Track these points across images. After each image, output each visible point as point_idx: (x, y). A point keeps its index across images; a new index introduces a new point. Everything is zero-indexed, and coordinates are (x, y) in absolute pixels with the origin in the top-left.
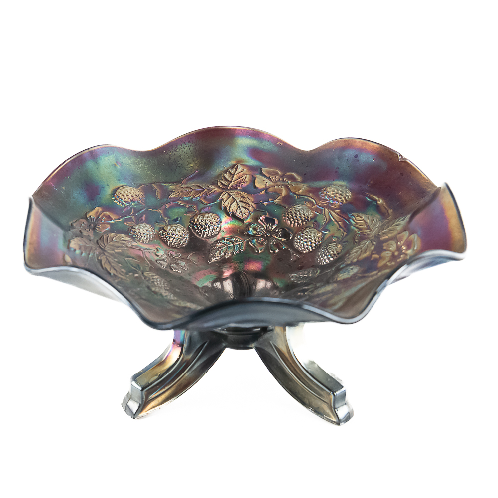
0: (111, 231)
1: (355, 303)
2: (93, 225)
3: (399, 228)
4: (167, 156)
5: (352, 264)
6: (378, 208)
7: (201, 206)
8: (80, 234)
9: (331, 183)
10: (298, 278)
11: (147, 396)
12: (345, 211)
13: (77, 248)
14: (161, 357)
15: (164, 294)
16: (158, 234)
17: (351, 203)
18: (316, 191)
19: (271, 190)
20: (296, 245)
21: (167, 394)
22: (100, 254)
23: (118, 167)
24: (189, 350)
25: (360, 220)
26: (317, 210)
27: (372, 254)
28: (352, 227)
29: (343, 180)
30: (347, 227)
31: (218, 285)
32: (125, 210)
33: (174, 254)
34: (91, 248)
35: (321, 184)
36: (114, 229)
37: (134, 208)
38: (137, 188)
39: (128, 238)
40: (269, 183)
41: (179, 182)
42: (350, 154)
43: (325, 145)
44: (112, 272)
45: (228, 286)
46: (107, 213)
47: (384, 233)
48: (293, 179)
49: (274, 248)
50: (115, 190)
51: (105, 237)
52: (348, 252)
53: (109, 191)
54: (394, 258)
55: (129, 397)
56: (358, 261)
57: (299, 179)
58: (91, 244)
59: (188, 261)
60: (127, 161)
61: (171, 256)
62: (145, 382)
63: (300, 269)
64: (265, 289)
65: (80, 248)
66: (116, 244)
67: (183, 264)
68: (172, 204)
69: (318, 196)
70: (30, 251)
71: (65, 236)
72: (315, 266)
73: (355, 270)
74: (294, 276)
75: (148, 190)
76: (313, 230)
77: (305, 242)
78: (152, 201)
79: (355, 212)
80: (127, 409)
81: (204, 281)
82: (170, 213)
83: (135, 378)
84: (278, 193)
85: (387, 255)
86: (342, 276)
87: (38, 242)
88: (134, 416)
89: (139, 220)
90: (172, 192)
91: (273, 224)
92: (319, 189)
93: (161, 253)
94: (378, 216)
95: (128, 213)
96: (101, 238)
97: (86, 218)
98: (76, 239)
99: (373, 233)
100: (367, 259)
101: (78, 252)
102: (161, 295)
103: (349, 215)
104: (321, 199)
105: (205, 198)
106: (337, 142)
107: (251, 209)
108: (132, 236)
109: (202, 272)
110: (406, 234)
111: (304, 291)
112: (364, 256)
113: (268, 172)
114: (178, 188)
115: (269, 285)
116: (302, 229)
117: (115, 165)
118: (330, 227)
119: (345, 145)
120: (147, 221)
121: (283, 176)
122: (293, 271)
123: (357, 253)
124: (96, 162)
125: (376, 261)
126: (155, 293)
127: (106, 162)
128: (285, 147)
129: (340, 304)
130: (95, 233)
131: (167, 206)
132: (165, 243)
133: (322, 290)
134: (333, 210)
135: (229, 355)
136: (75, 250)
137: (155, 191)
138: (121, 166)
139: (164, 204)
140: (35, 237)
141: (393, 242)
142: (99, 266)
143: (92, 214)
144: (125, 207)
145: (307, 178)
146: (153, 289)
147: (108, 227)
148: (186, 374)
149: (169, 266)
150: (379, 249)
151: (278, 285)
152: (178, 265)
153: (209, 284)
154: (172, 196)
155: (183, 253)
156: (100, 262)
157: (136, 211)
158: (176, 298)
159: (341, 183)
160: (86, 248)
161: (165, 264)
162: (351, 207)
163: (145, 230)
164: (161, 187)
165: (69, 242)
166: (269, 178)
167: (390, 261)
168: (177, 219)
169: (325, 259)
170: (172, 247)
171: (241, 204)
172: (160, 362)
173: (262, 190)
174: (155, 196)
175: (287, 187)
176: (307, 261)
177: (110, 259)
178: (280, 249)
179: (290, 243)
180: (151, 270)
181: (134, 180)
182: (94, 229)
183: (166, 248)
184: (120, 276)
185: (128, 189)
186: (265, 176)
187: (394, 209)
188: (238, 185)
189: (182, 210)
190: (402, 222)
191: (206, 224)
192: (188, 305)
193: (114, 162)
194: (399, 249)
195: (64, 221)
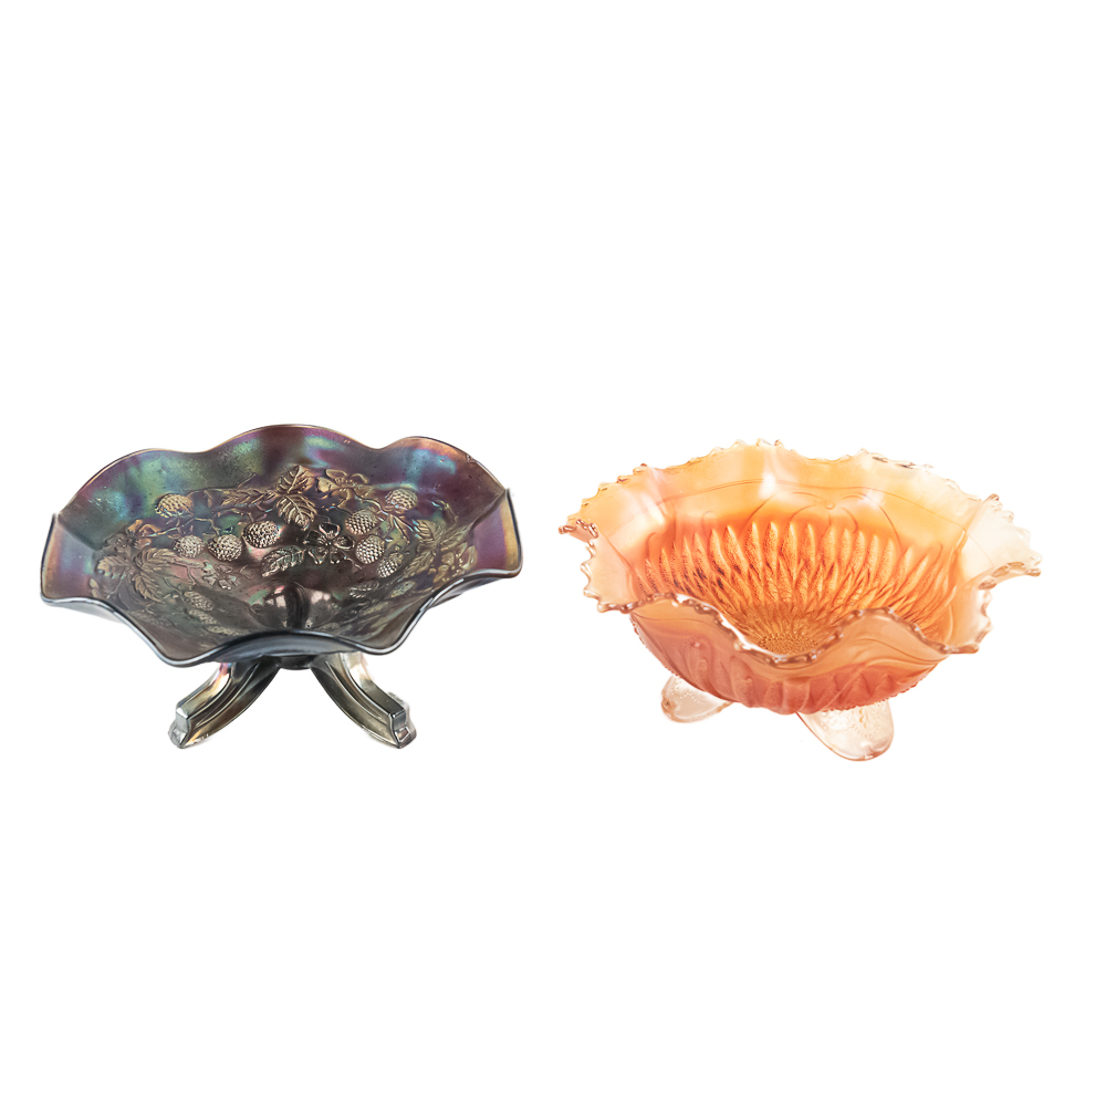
0: (152, 546)
1: (392, 630)
2: (132, 541)
3: (459, 538)
4: (222, 457)
5: (410, 578)
6: (444, 514)
7: (258, 513)
8: (114, 553)
9: (397, 484)
10: (357, 592)
11: (193, 725)
12: (409, 517)
13: (106, 569)
14: (208, 681)
15: (202, 619)
16: (207, 546)
17: (416, 508)
18: (382, 494)
19: (334, 494)
20: (359, 554)
21: (207, 727)
22: (135, 574)
23: (164, 472)
24: (237, 674)
25: (423, 527)
26: (381, 516)
27: (431, 567)
28: (417, 535)
29: (410, 482)
30: (410, 535)
31: (270, 602)
32: (171, 521)
33: (224, 569)
34: (125, 567)
35: (389, 486)
36: (156, 544)
37: (181, 519)
38: (185, 495)
39: (172, 554)
40: (333, 486)
41: (234, 487)
42: (420, 455)
43: (394, 444)
44: (146, 594)
45: (281, 602)
46: (149, 526)
47: (445, 544)
48: (359, 481)
49: (335, 557)
50: (160, 499)
51: (144, 553)
52: (408, 565)
53: (152, 501)
54: (450, 572)
55: (175, 726)
56: (415, 576)
57: (366, 481)
58: (126, 563)
59: (239, 575)
60: (174, 465)
61: (221, 570)
62: (193, 707)
63: (360, 582)
64: (322, 601)
65: (111, 568)
66: (156, 561)
67: (234, 579)
68: (225, 511)
69: (384, 500)
70: (47, 577)
71: (94, 557)
72: (375, 579)
73: (410, 585)
74: (353, 592)
75: (198, 497)
76: (376, 538)
77: (368, 552)
78: (202, 509)
79: (420, 518)
80: (173, 736)
81: (256, 599)
82: (222, 522)
83: (180, 705)
84: (342, 497)
85: (444, 568)
86: (396, 593)
87: (58, 567)
88: (182, 745)
89: (186, 532)
90: (226, 498)
91: (335, 531)
92: (386, 493)
93: (209, 568)
94: (443, 522)
95: (173, 525)
96: (140, 555)
97: (124, 533)
98: (106, 559)
99: (435, 543)
100: (426, 572)
101: (107, 574)
102: (198, 619)
103: (414, 522)
104: (386, 504)
105: (261, 505)
106: (405, 440)
107: (312, 515)
108: (177, 552)
109: (255, 588)
110: (465, 545)
111: (358, 608)
112: (423, 569)
113: (333, 474)
114: (234, 494)
115: (327, 597)
116: (365, 537)
117: (160, 471)
118: (393, 535)
119: (413, 444)
120: (195, 533)
121: (348, 478)
122: (353, 584)
123: (416, 566)
124: (139, 469)
125: (433, 575)
126: (192, 617)
127: (150, 467)
128: (354, 445)
129: (380, 630)
130: (133, 550)
131: (219, 514)
132: (215, 556)
133: (372, 610)
134: (398, 516)
135: (283, 676)
136: (104, 572)
137: (207, 498)
138: (168, 471)
139: (216, 512)
140: (54, 562)
141: (452, 554)
142: (131, 588)
143: (132, 528)
144: (170, 518)
145: (375, 479)
146: (191, 613)
147: (148, 542)
148: (237, 698)
149: (217, 583)
150: (438, 562)
151: (337, 597)
152: (227, 579)
153: (260, 602)
154: (226, 503)
155: (234, 566)
156: (134, 583)
157: (183, 522)
158: (215, 622)
159: (409, 485)
160: (118, 568)
161: (212, 580)
162: (417, 513)
163: (191, 543)
164: (214, 493)
165: (98, 563)
166: (334, 481)
167: (445, 577)
168: (229, 529)
169: (386, 571)
170: (222, 561)
171: (300, 511)
172: (207, 687)
173: (325, 494)
174: (206, 504)
175: (352, 489)
176: (367, 574)
177: (145, 580)
178: (342, 560)
179: (352, 554)
180: (194, 588)
181: (182, 487)
182: (132, 545)
183: (216, 562)
184: (154, 599)
185: (175, 497)
186: (328, 478)
187: (461, 516)
188: (298, 489)
189: (235, 518)
190: (464, 532)
191: (261, 533)
192: (225, 631)
193: (159, 468)
194: (456, 562)
195: (96, 538)
